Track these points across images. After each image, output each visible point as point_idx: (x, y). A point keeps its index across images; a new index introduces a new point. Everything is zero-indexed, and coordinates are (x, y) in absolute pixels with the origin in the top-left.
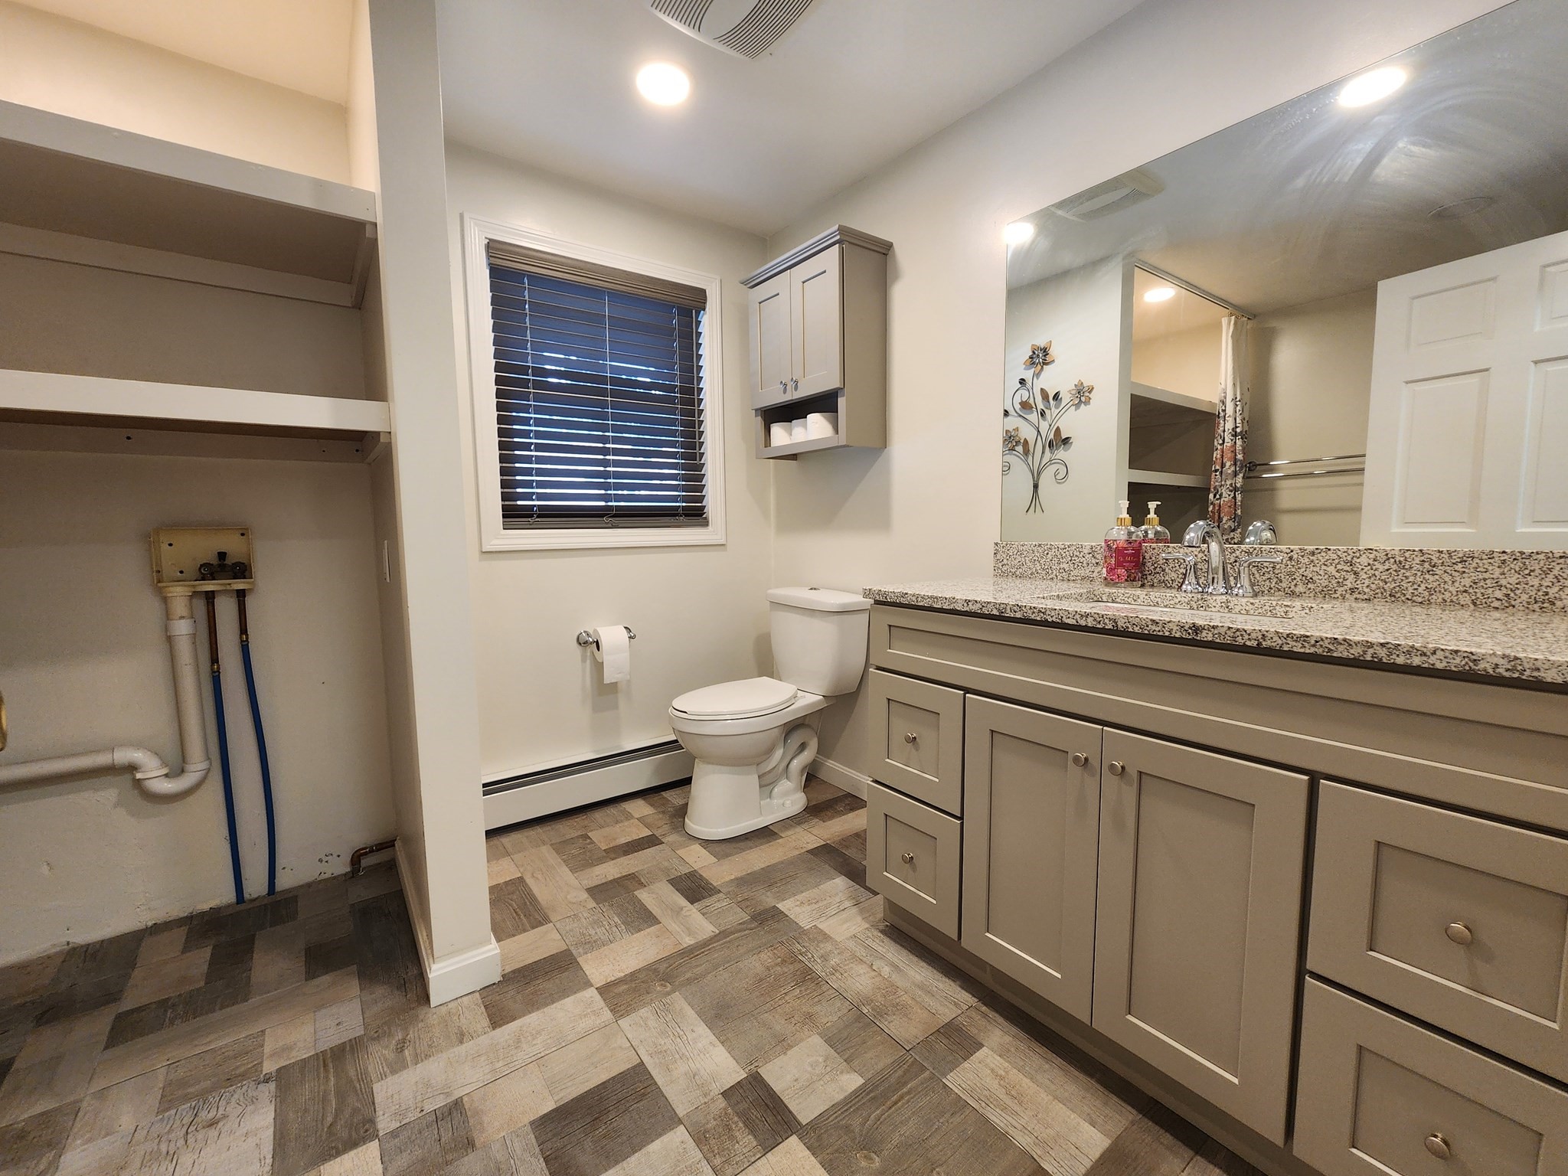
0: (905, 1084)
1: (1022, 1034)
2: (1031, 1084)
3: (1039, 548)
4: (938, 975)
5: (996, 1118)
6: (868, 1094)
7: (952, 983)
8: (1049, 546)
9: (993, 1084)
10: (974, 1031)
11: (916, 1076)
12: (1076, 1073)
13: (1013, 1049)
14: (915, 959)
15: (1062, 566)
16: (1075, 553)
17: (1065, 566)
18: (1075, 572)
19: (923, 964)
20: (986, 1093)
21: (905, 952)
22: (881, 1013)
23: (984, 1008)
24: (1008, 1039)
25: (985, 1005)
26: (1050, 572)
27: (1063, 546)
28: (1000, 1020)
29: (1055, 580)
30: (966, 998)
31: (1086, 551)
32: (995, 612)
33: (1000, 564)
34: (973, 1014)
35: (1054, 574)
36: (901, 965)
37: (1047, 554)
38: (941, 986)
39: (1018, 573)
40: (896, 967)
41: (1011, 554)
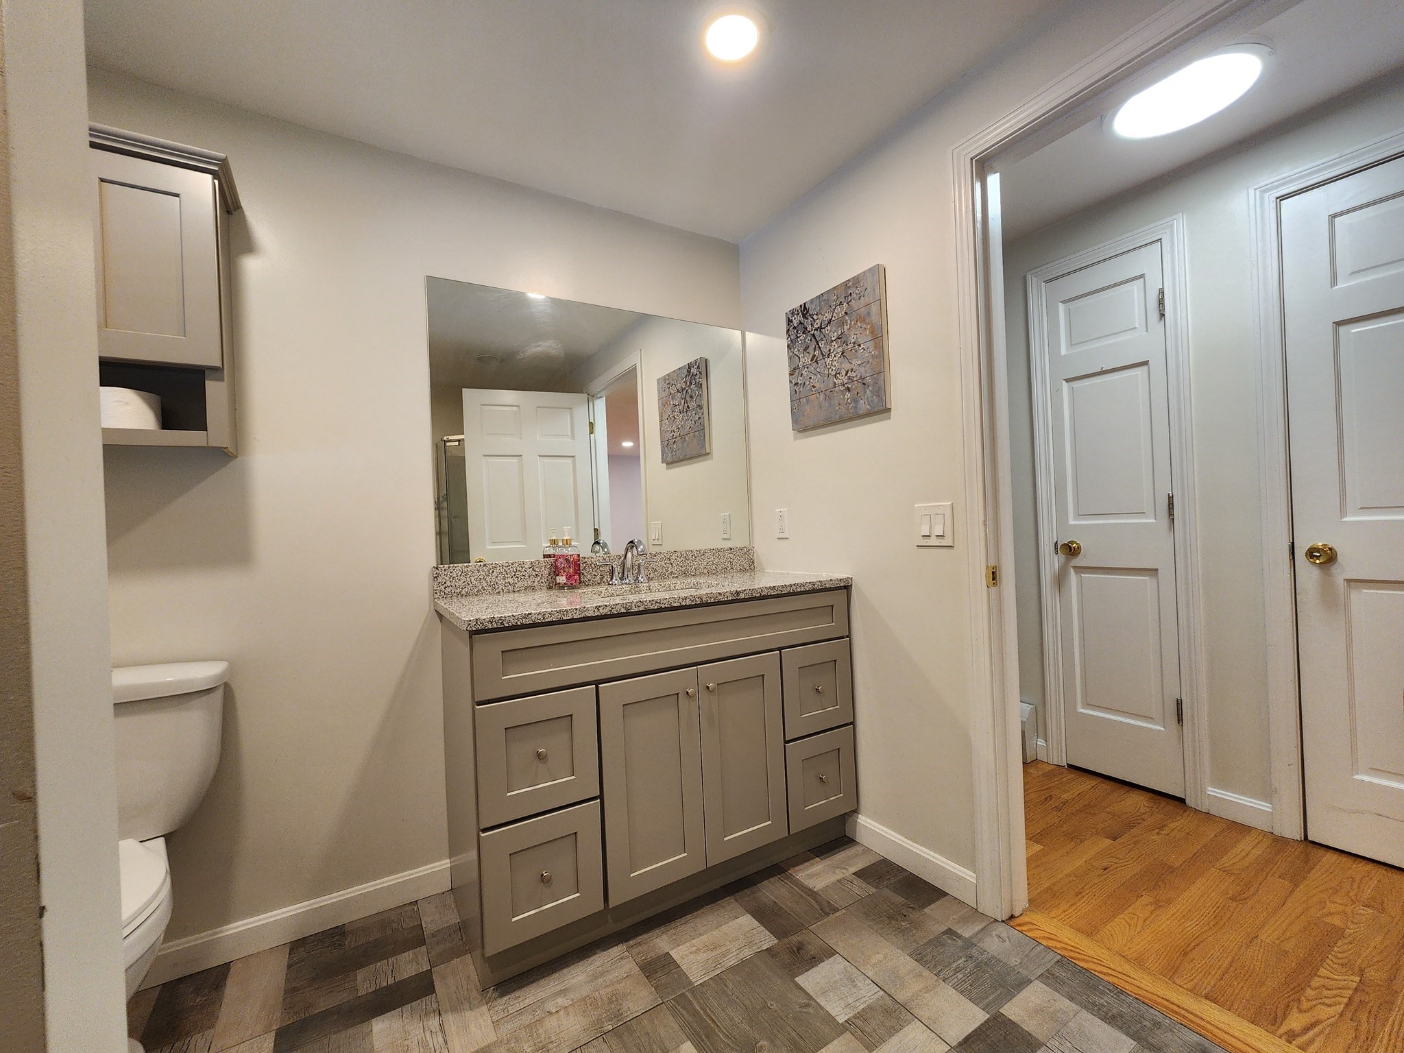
0: (695, 1010)
1: (663, 928)
2: (706, 936)
3: (484, 568)
4: (585, 963)
5: (731, 961)
6: (703, 1040)
7: (597, 955)
8: (493, 565)
9: (702, 956)
10: (652, 955)
11: (690, 1002)
12: (699, 912)
13: (674, 937)
14: (556, 975)
15: (507, 581)
16: (518, 569)
17: (510, 580)
18: (519, 584)
19: (565, 971)
20: (710, 962)
21: (542, 982)
22: (618, 1015)
23: (631, 943)
24: (664, 936)
25: (626, 941)
26: (497, 586)
27: (507, 564)
28: (645, 936)
29: (501, 593)
30: (616, 951)
31: (527, 566)
32: (623, 611)
33: (443, 587)
34: (635, 951)
35: (501, 588)
36: (559, 988)
37: (493, 572)
38: (598, 963)
39: (463, 592)
40: (563, 992)
41: (455, 576)
